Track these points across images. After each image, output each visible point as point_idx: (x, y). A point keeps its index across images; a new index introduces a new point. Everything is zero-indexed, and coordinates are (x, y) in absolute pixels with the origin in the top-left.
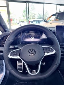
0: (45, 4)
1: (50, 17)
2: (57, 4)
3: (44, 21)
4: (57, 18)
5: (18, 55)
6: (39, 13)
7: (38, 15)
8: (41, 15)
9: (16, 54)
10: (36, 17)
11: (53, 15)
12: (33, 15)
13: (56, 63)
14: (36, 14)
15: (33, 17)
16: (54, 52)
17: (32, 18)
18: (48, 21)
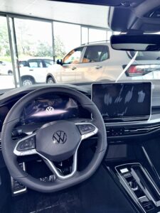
0: (54, 22)
1: (69, 54)
2: (82, 25)
3: (58, 63)
4: (85, 57)
5: (33, 147)
6: (39, 41)
7: (40, 46)
8: (46, 45)
9: (28, 146)
10: (35, 49)
11: (76, 50)
12: (26, 44)
13: (101, 150)
14: (32, 44)
15: (26, 50)
16: (96, 131)
17: (24, 53)
18: (66, 62)
